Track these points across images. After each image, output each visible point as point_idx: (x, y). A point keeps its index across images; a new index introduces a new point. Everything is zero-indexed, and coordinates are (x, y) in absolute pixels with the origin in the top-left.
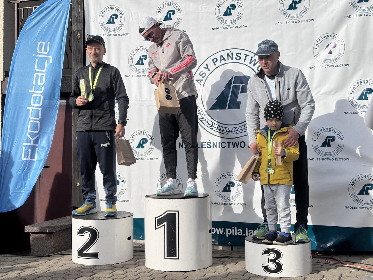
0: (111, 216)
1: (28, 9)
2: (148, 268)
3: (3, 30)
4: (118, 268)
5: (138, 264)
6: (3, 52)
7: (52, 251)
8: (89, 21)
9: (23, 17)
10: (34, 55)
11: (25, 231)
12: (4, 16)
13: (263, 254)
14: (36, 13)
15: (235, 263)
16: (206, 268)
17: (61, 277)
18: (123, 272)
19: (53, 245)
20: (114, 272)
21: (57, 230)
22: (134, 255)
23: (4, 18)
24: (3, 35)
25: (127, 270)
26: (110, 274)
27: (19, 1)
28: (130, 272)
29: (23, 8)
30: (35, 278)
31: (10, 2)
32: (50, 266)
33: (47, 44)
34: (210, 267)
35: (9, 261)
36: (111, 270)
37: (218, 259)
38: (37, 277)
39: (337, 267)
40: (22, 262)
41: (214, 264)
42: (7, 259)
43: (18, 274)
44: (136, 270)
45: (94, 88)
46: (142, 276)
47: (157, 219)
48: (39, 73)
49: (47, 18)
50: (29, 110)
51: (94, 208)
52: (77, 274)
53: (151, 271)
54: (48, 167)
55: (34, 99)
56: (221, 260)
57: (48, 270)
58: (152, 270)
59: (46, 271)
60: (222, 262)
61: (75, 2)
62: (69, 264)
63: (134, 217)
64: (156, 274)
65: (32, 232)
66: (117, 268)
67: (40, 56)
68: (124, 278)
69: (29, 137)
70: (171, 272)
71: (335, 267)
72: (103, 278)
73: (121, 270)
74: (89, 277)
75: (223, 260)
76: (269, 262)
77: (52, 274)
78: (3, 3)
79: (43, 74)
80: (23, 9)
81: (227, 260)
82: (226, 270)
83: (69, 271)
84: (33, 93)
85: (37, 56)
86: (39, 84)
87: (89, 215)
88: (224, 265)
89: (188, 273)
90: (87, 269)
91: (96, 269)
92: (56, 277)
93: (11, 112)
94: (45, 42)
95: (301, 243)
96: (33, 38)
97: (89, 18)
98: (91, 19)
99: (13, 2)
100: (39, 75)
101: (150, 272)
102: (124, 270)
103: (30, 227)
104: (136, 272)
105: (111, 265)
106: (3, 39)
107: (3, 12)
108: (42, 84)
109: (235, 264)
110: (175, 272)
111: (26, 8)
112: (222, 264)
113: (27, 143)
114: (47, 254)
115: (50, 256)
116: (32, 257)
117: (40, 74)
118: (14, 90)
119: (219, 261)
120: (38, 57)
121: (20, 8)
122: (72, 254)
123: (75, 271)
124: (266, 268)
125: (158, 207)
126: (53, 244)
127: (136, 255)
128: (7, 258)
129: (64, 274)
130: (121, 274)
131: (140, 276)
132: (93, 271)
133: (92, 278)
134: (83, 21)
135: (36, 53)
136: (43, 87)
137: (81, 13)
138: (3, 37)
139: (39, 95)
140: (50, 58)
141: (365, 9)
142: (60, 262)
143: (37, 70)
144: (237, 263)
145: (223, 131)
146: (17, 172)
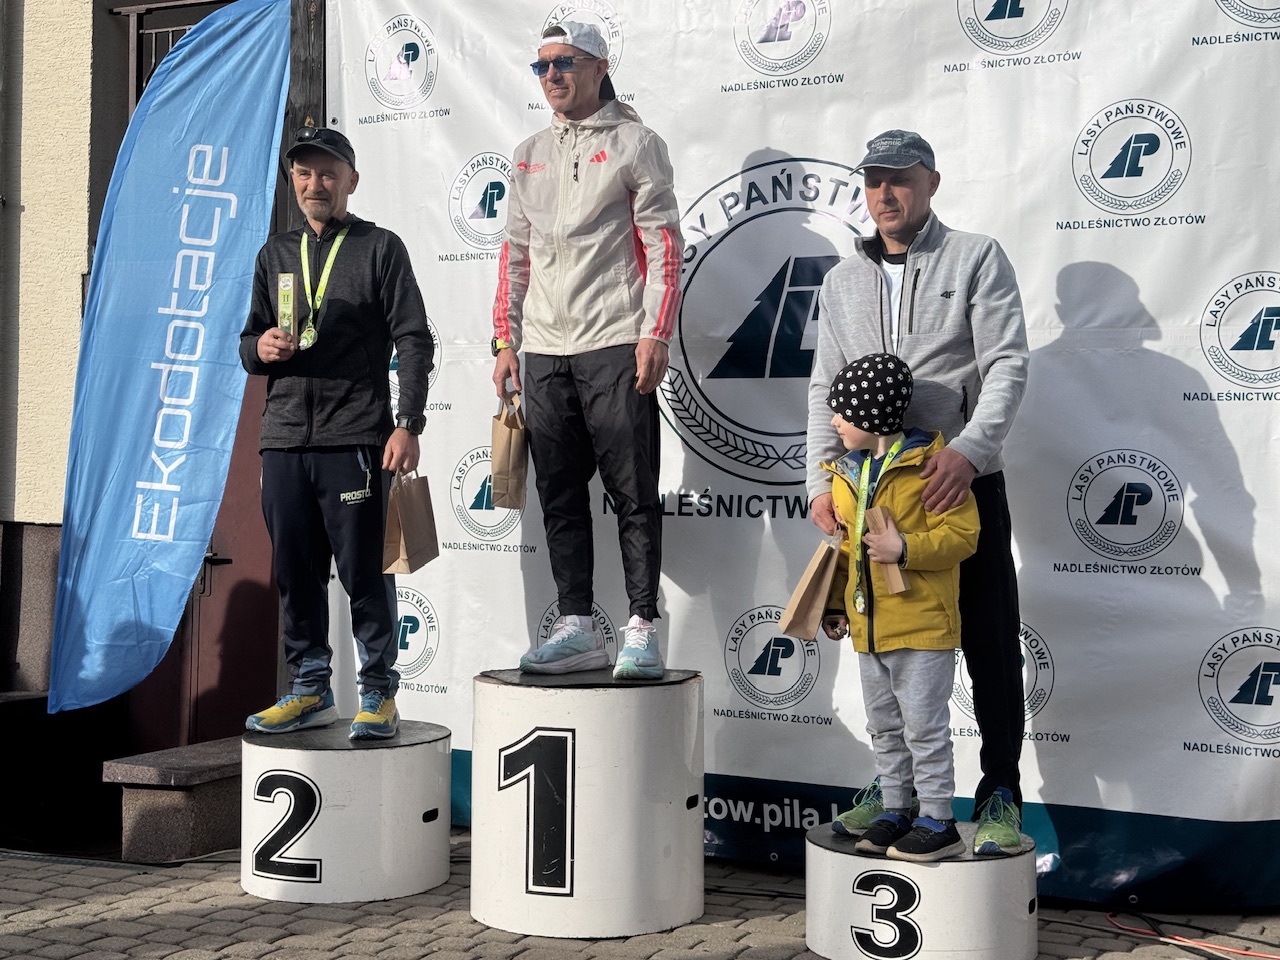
0: (373, 738)
1: (171, 35)
2: (476, 921)
3: (89, 106)
4: (379, 917)
5: (449, 906)
6: (90, 177)
7: (188, 849)
8: (340, 71)
9: (153, 61)
10: (176, 190)
11: (105, 779)
12: (94, 57)
13: (856, 890)
14: (186, 49)
15: (783, 915)
16: (672, 930)
17: (177, 939)
18: (384, 933)
19: (193, 829)
20: (358, 930)
21: (206, 778)
22: (451, 874)
23: (93, 66)
24: (89, 122)
25: (405, 924)
26: (340, 936)
27: (143, 8)
28: (409, 931)
29: (153, 31)
30: (89, 939)
31: (115, 10)
32: (160, 901)
33: (221, 152)
34: (686, 925)
35: (40, 875)
36: (350, 921)
37: (731, 899)
38: (99, 935)
39: (1137, 944)
40: (76, 883)
41: (707, 916)
42: (36, 869)
43: (43, 922)
44: (434, 927)
45: (318, 304)
46: (440, 949)
47: (504, 754)
48: (194, 251)
49: (222, 66)
50: (158, 372)
51: (322, 708)
52: (232, 930)
53: (482, 931)
54: (229, 561)
55: (176, 337)
56: (742, 904)
57: (146, 913)
58: (488, 928)
59: (136, 914)
60: (740, 910)
61: (300, 13)
62: (226, 894)
63: (456, 744)
64: (494, 943)
65: (126, 781)
66: (374, 917)
67: (197, 192)
68: (377, 953)
69: (157, 463)
70: (546, 941)
71: (1130, 944)
72: (307, 951)
73: (382, 925)
74: (265, 945)
75: (749, 903)
76: (875, 919)
77: (151, 928)
78: (91, 15)
79: (206, 254)
80: (156, 34)
81: (761, 902)
82: (738, 940)
83: (212, 920)
84: (174, 317)
85: (188, 191)
86: (193, 286)
87: (300, 733)
88: (738, 921)
89: (600, 943)
90: (273, 916)
91: (301, 918)
92: (158, 939)
93: (97, 379)
94: (214, 145)
95: (991, 857)
96: (176, 132)
97: (340, 64)
98: (346, 66)
99: (124, 10)
100: (192, 257)
101: (475, 938)
102: (392, 926)
103: (119, 765)
104: (431, 932)
105: (357, 906)
106: (89, 135)
107: (91, 45)
108: (202, 288)
109: (783, 918)
110: (558, 941)
111: (165, 30)
112: (737, 917)
113: (152, 481)
114: (174, 857)
115: (179, 865)
116: (120, 867)
117: (196, 254)
118: (110, 305)
119: (732, 905)
120: (189, 196)
121: (147, 32)
122: (240, 862)
123: (232, 921)
124: (865, 941)
125: (508, 714)
126: (191, 824)
127: (458, 872)
128: (37, 864)
129: (188, 930)
130: (376, 938)
131: (435, 949)
132: (290, 923)
133: (273, 949)
134: (322, 74)
135: (184, 183)
136: (206, 298)
137: (316, 46)
138: (88, 128)
139: (192, 325)
140: (230, 201)
141: (1269, 14)
142: (200, 887)
143: (186, 240)
144: (789, 914)
145: (757, 455)
146: (117, 578)
